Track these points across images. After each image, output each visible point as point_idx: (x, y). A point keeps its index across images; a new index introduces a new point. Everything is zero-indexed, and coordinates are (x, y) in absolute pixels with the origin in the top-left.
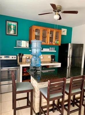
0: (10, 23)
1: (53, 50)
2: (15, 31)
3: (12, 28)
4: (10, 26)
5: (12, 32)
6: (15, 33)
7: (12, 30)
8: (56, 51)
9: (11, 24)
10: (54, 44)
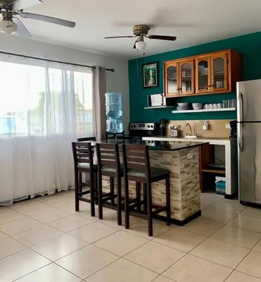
3: (151, 74)
7: (151, 78)
10: (210, 90)
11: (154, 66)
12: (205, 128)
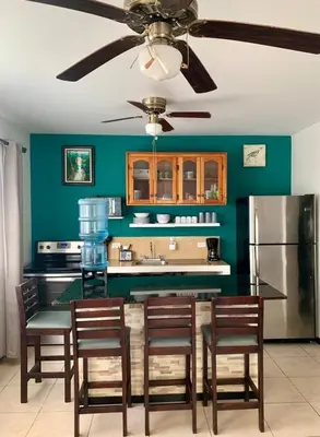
0: (73, 152)
1: (211, 222)
2: (87, 172)
3: (79, 164)
4: (73, 161)
5: (79, 176)
6: (87, 178)
7: (80, 170)
8: (218, 225)
9: (77, 155)
10: (200, 201)
11: (87, 152)
12: (172, 247)
